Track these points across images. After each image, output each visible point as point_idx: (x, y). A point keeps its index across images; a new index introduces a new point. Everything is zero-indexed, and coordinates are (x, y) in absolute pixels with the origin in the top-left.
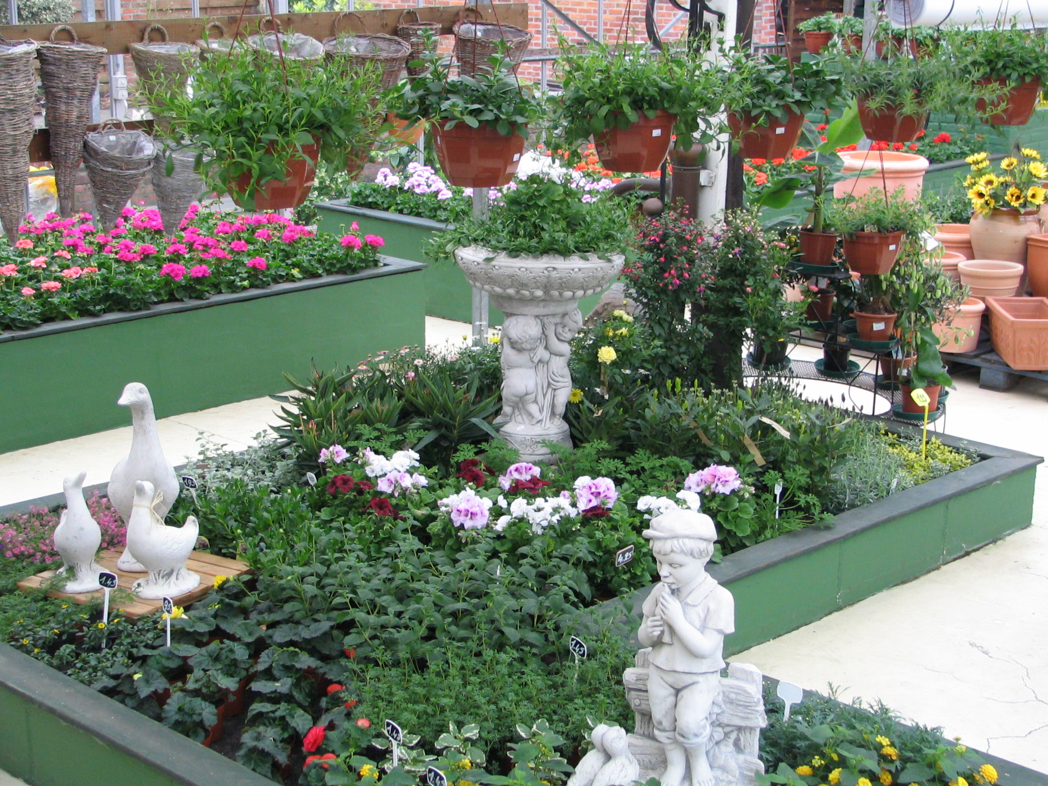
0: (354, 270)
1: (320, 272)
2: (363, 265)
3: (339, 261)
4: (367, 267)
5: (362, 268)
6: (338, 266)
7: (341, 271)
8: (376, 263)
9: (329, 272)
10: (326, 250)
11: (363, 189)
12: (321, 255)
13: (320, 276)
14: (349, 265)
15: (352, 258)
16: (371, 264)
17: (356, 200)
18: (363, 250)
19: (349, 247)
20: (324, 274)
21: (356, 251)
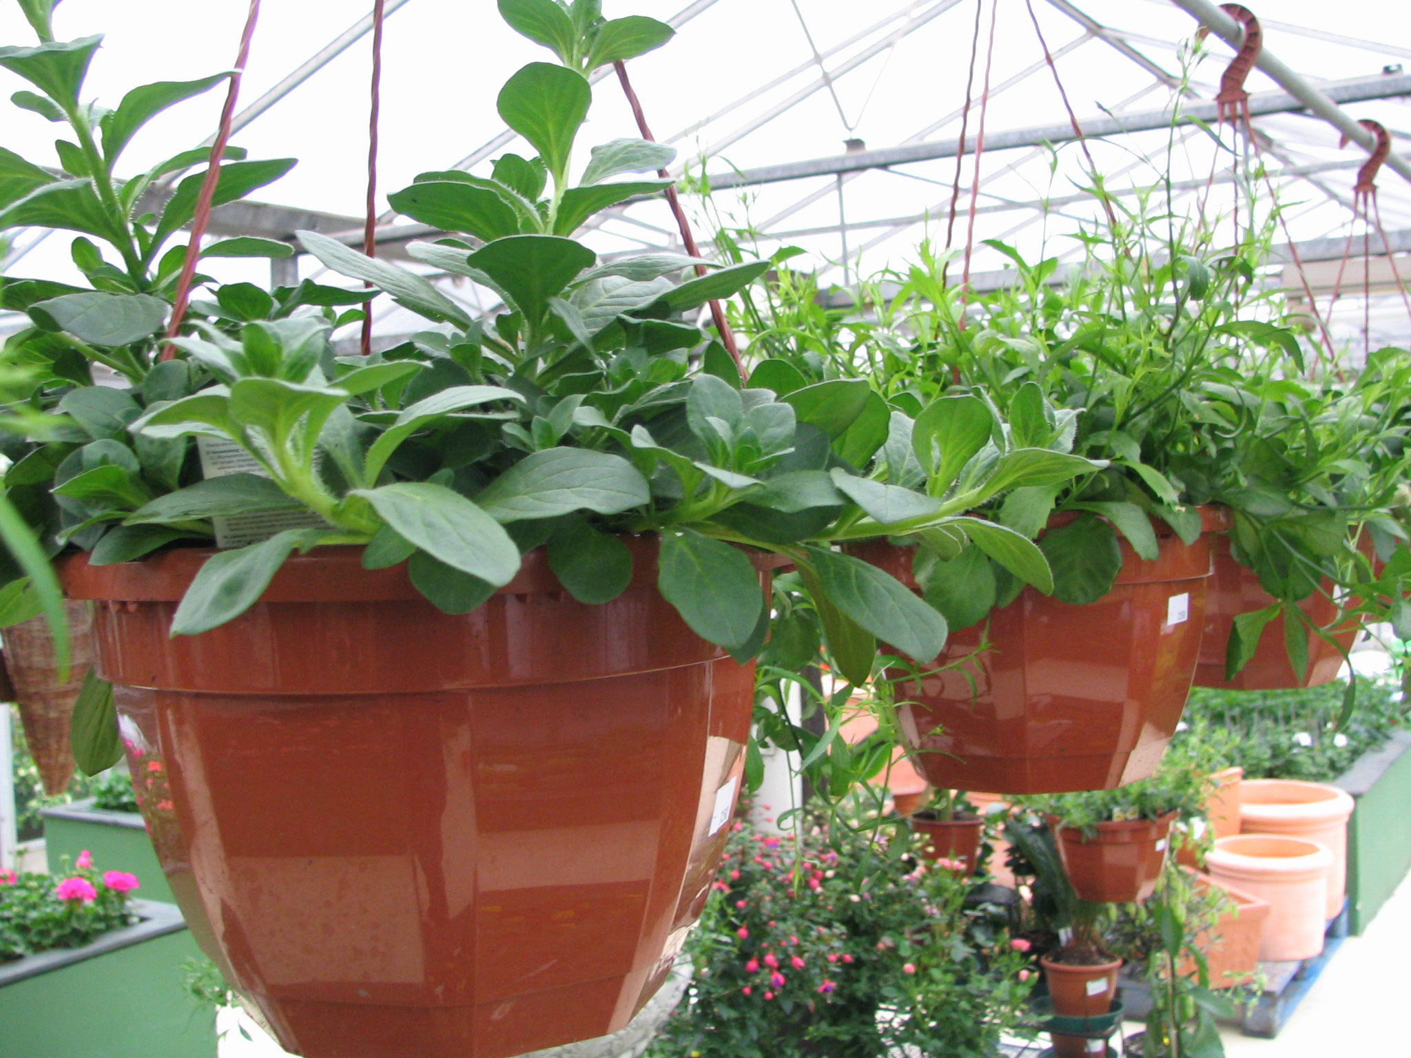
0: (84, 938)
1: (19, 950)
2: (101, 926)
3: (59, 923)
4: (109, 928)
5: (99, 933)
6: (55, 933)
7: (62, 943)
8: (124, 921)
9: (38, 948)
10: (34, 906)
11: (114, 784)
12: (24, 917)
13: (18, 958)
14: (75, 932)
15: (80, 918)
16: (116, 922)
17: (103, 800)
18: (102, 900)
19: (74, 898)
20: (29, 953)
21: (89, 903)
